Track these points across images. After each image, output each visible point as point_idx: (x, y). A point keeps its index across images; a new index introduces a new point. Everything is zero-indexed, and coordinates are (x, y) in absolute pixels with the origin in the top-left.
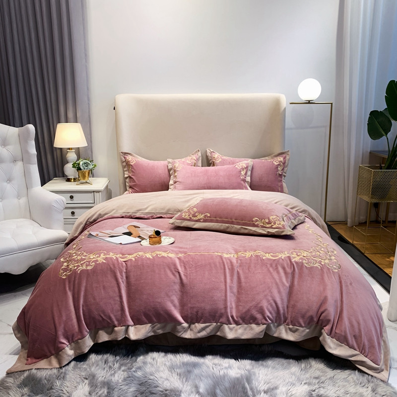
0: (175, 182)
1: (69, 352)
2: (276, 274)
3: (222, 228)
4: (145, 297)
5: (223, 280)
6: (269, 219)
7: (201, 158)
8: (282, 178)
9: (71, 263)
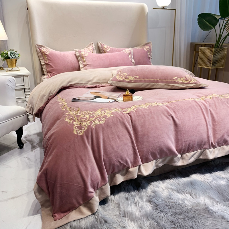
4: (151, 139)
9: (82, 122)
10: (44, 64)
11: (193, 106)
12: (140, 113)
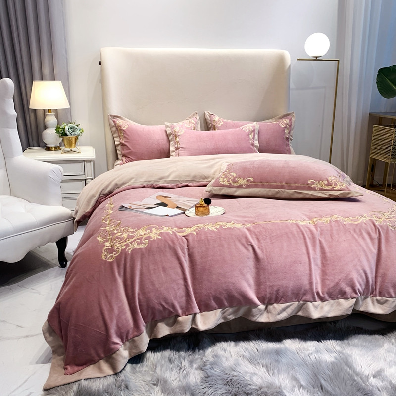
0: (177, 149)
3: (270, 194)
4: (214, 277)
5: (304, 251)
6: (328, 181)
8: (289, 142)
9: (116, 242)
10: (119, 144)
11: (291, 233)
12: (203, 237)
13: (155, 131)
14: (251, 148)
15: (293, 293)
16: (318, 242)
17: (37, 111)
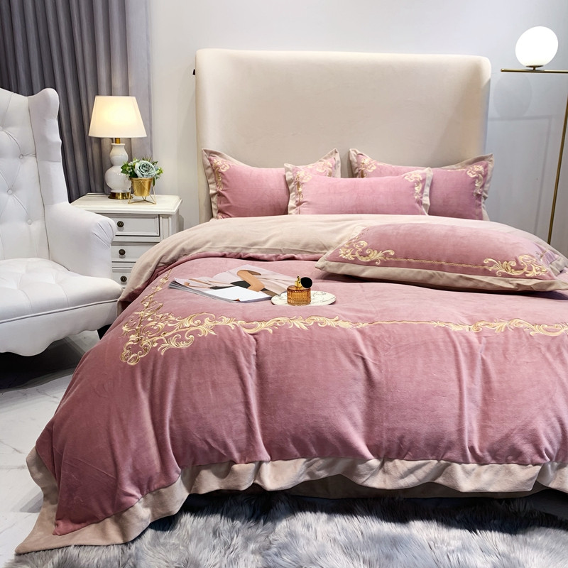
0: (299, 204)
1: (142, 512)
2: (560, 365)
3: (419, 278)
4: (295, 405)
5: (454, 376)
6: (517, 262)
7: (340, 165)
8: (480, 201)
9: (145, 336)
10: (214, 195)
11: (433, 343)
12: (283, 338)
13: (270, 177)
14: (415, 207)
15: (428, 445)
16: (479, 363)
17: (102, 141)
